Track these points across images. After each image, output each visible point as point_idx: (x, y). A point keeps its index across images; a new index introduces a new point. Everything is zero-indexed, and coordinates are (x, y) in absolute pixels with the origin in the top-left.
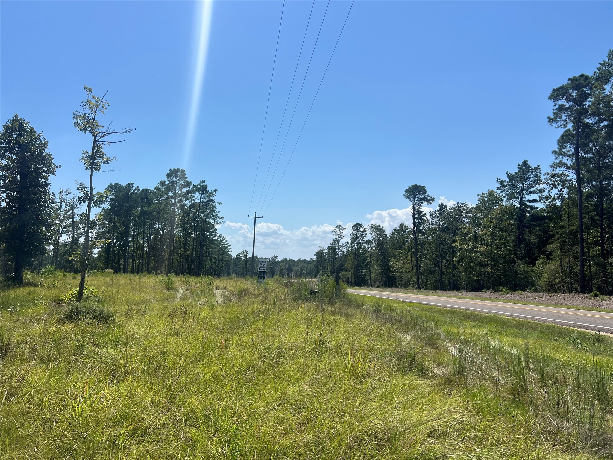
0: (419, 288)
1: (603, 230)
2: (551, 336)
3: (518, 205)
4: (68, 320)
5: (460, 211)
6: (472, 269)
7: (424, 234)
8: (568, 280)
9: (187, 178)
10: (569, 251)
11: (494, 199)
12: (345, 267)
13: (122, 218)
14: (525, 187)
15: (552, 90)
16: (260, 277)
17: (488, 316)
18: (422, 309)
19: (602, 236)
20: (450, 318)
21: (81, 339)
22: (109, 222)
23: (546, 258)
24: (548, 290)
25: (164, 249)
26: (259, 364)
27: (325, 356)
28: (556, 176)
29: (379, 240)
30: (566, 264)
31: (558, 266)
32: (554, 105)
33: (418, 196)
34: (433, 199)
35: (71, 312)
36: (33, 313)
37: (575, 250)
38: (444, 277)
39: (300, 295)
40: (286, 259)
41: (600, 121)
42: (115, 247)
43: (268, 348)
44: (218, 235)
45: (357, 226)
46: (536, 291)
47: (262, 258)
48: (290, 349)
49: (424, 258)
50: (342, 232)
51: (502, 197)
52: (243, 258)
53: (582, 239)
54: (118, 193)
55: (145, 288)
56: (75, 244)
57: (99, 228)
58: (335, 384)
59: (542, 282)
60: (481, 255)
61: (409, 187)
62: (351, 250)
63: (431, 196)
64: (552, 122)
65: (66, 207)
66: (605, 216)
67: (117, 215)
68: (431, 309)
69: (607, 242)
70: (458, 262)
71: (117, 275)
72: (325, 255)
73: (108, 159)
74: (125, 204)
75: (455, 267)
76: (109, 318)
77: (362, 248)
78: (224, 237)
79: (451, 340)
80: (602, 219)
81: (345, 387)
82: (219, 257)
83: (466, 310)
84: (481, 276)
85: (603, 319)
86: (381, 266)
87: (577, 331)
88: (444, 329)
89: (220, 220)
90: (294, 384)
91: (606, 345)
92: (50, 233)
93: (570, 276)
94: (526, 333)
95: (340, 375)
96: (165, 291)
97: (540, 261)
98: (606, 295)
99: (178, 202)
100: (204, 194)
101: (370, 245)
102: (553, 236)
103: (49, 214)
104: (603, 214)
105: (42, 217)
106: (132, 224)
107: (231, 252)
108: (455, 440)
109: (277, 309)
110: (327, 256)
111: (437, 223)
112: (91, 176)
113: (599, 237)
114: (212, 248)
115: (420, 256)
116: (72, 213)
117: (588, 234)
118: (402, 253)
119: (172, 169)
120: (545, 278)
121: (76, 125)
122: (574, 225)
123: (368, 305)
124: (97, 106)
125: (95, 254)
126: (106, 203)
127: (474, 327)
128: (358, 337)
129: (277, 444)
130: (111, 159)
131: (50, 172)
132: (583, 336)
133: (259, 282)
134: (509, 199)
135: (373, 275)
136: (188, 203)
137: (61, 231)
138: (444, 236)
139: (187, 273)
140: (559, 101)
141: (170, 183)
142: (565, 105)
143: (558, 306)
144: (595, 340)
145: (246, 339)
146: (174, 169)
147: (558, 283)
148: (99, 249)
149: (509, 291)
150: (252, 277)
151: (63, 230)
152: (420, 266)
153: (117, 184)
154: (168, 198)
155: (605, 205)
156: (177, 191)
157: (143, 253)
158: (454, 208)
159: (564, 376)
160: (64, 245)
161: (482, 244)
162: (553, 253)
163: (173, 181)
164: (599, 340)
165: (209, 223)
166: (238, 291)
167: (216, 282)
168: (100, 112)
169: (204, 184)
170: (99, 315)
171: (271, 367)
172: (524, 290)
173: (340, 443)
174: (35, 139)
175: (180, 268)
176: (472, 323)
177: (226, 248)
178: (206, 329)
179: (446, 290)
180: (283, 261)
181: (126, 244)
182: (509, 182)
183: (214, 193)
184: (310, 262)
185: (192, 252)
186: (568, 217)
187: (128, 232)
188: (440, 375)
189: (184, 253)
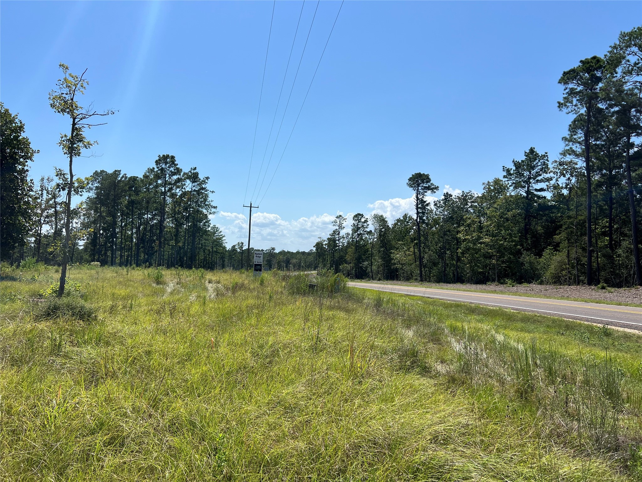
0: (422, 280)
1: (612, 221)
2: (557, 330)
3: (525, 194)
4: (45, 317)
5: (465, 200)
6: (477, 261)
7: (427, 224)
8: (575, 272)
9: (177, 165)
10: (576, 242)
11: (500, 188)
12: (345, 260)
13: (109, 207)
14: (533, 175)
15: (563, 73)
16: (256, 270)
17: (493, 310)
18: (425, 303)
19: (611, 227)
20: (454, 311)
21: (58, 339)
22: (94, 212)
23: (553, 249)
24: (554, 282)
25: (154, 241)
26: (252, 363)
27: (323, 354)
28: (564, 164)
29: (381, 231)
30: (573, 255)
31: (565, 257)
32: (565, 90)
33: (421, 185)
34: (437, 188)
35: (49, 308)
36: (9, 309)
37: (582, 241)
38: (448, 269)
39: (298, 288)
40: (284, 251)
41: (611, 106)
42: (102, 238)
43: (261, 347)
44: (211, 226)
45: (358, 217)
46: (541, 283)
47: (259, 250)
48: (285, 346)
49: (427, 250)
50: (342, 222)
51: (508, 186)
52: (239, 250)
53: (591, 231)
54: (104, 180)
55: (133, 281)
56: (58, 236)
57: (84, 218)
58: (332, 384)
59: (548, 275)
60: (486, 246)
61: (413, 175)
62: (352, 241)
63: (435, 185)
64: (562, 107)
65: (47, 196)
66: (615, 206)
67: (103, 204)
68: (434, 302)
69: (615, 232)
70: (463, 253)
71: (104, 268)
72: (324, 246)
73: (89, 143)
74: (112, 193)
75: (459, 259)
76: (90, 315)
77: (363, 240)
78: (217, 228)
79: (456, 335)
80: (611, 208)
81: (343, 388)
82: (212, 249)
83: (471, 303)
84: (486, 268)
85: (610, 312)
86: (383, 258)
87: (585, 324)
88: (448, 323)
89: (213, 210)
90: (288, 385)
91: (614, 339)
92: (29, 223)
93: (577, 267)
94: (532, 327)
95: (338, 376)
96: (154, 285)
97: (547, 252)
98: (614, 287)
99: (169, 191)
100: (196, 182)
101: (372, 236)
102: (561, 226)
103: (28, 203)
104: (612, 203)
105: (20, 206)
106: (119, 214)
107: (226, 244)
108: (459, 446)
109: (272, 304)
110: (326, 247)
111: (442, 213)
112: (71, 161)
113: (608, 227)
114: (206, 240)
115: (423, 247)
116: (55, 201)
117: (596, 225)
118: (404, 244)
119: (161, 156)
120: (552, 269)
121: (53, 106)
122: (582, 215)
123: (369, 298)
124: (76, 85)
125: (80, 246)
126: (91, 191)
127: (479, 321)
128: (358, 334)
129: (268, 453)
130: (92, 142)
131: (28, 157)
132: (591, 330)
133: (255, 276)
134: (516, 188)
135: (374, 268)
136: (178, 192)
137: (42, 222)
138: (447, 226)
139: (179, 266)
140: (570, 85)
141: (159, 170)
142: (576, 89)
143: (565, 299)
144: (603, 334)
145: (238, 337)
146: (164, 156)
147: (565, 275)
148: (84, 240)
149: (515, 284)
150: (247, 270)
151: (44, 221)
152: (423, 257)
153: (102, 172)
154: (157, 186)
155: (614, 194)
156: (167, 179)
157: (132, 244)
158: (459, 198)
159: (572, 373)
160: (46, 236)
161: (487, 235)
162: (561, 244)
163: (162, 168)
164: (607, 333)
165: (201, 213)
166: (232, 285)
167: (209, 275)
168: (79, 91)
169: (195, 171)
170: (79, 312)
171: (264, 367)
172: (530, 282)
173: (336, 450)
174: (10, 121)
175: (171, 261)
176: (477, 317)
177: (220, 239)
178: (195, 326)
179: (450, 283)
180: (281, 253)
181: (114, 235)
182: (516, 170)
183: (206, 181)
184: (309, 254)
185: (184, 243)
186: (577, 207)
187: (115, 223)
188: (443, 374)
189: (176, 245)
